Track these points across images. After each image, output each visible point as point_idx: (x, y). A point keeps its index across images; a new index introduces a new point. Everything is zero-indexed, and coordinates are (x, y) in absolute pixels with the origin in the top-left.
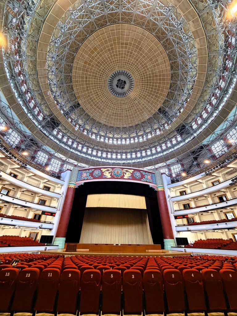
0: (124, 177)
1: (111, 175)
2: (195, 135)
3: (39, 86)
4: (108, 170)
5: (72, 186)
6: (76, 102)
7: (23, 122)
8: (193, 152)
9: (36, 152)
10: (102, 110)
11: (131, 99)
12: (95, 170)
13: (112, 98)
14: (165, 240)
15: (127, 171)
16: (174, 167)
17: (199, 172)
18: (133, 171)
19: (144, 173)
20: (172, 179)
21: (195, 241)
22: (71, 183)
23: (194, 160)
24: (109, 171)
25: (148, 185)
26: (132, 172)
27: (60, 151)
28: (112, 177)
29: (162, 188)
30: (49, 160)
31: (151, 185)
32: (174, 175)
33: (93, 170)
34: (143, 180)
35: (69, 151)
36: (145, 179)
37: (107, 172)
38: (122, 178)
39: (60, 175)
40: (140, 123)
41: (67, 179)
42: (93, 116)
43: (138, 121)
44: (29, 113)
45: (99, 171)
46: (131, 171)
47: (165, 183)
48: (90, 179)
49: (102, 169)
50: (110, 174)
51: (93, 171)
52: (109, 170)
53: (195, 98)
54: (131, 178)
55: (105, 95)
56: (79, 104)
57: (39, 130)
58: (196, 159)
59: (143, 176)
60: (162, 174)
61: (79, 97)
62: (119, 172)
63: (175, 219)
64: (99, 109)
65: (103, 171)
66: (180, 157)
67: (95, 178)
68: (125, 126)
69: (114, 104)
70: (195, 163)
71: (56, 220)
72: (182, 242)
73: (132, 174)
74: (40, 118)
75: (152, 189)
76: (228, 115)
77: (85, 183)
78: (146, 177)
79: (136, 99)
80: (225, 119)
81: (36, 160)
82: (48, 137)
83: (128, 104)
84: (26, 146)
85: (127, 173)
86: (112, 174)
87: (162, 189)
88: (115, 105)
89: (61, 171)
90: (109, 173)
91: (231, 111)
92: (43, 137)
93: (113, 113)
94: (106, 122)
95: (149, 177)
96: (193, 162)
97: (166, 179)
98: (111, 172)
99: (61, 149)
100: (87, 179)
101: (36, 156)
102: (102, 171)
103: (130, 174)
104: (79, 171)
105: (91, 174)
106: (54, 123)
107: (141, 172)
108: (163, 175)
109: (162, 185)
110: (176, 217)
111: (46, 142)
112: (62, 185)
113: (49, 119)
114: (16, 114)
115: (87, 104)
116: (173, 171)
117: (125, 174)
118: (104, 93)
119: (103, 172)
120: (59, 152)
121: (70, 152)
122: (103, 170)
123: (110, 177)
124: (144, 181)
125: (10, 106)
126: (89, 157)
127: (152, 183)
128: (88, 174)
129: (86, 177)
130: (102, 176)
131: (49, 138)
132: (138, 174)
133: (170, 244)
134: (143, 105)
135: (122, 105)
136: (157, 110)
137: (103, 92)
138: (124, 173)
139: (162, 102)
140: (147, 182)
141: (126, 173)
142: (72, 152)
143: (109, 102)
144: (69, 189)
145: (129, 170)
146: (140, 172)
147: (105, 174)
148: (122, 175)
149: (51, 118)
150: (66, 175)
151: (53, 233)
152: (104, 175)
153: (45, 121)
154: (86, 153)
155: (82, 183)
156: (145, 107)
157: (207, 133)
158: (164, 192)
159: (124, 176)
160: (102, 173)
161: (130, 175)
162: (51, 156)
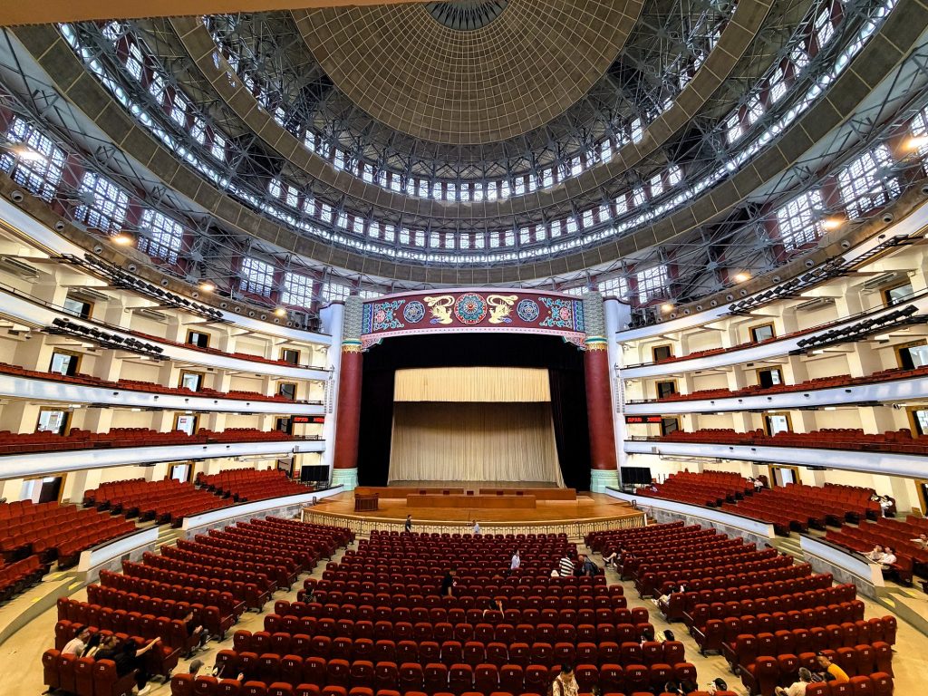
0: (491, 320)
1: (453, 316)
2: (731, 166)
3: (180, 45)
4: (444, 302)
5: (353, 348)
6: (316, 73)
7: (173, 184)
8: (714, 229)
9: (237, 262)
10: (408, 89)
11: (509, 31)
12: (407, 303)
13: (438, 36)
14: (594, 472)
15: (497, 301)
16: (648, 273)
17: (715, 302)
18: (516, 298)
19: (549, 303)
20: (634, 311)
21: (670, 475)
22: (348, 339)
23: (712, 255)
24: (447, 305)
25: (560, 338)
26: (512, 303)
27: (303, 250)
28: (457, 323)
29: (601, 342)
30: (279, 277)
31: (568, 336)
32: (643, 299)
33: (402, 302)
34: (544, 324)
35: (329, 242)
36: (549, 322)
37: (442, 308)
38: (485, 322)
39: (316, 317)
40: (543, 124)
41: (336, 330)
42: (381, 117)
43: (537, 116)
44: (180, 146)
45: (420, 304)
46: (511, 300)
47: (612, 327)
48: (396, 329)
49: (426, 299)
50: (450, 312)
51: (404, 305)
52: (446, 301)
53: (751, 21)
54: (510, 321)
55: (410, 27)
56: (326, 79)
57: (225, 194)
58: (717, 251)
59: (544, 312)
60: (605, 299)
61: (322, 53)
62: (475, 306)
63: (627, 422)
64: (400, 84)
65: (430, 305)
66: (668, 242)
67: (408, 327)
68: (493, 139)
69: (448, 60)
70: (712, 266)
71: (328, 430)
72: (636, 477)
73: (514, 308)
74: (218, 153)
75: (571, 347)
76: (861, 99)
77: (385, 340)
78: (555, 313)
79: (525, 32)
80: (844, 115)
81: (243, 285)
82: (257, 210)
83: (500, 53)
84: (204, 254)
85: (499, 307)
86: (457, 313)
87: (601, 348)
88: (454, 62)
89: (317, 306)
90: (447, 309)
91: (874, 85)
92: (244, 215)
93: (449, 96)
94: (427, 130)
95: (564, 313)
96: (708, 262)
97: (617, 314)
98: (452, 307)
99: (303, 242)
100: (389, 329)
101: (239, 275)
102: (426, 304)
103: (506, 308)
104: (365, 303)
105: (399, 314)
106: (264, 162)
107: (540, 299)
108: (609, 303)
109: (600, 334)
110: (630, 419)
111: (256, 228)
112: (327, 347)
113: (245, 154)
114: (144, 163)
115: (354, 76)
116: (641, 287)
117: (491, 311)
118: (406, 22)
119: (431, 308)
120: (300, 251)
121: (332, 246)
122: (431, 301)
123: (450, 321)
124: (548, 327)
125: (116, 144)
126: (391, 253)
127: (572, 330)
128: (390, 314)
129: (386, 322)
130: (427, 319)
131: (261, 216)
132: (530, 309)
133: (604, 480)
134: (554, 51)
135: (477, 61)
136: (602, 72)
137: (402, 16)
138: (489, 306)
139: (624, 37)
140: (556, 327)
141: (494, 308)
142: (337, 245)
143: (431, 54)
144: (345, 356)
145: (504, 298)
146: (536, 301)
147: (435, 313)
148: (485, 313)
149: (249, 146)
150: (332, 317)
151: (327, 460)
152: (434, 318)
153: (236, 160)
154: (380, 242)
155: (377, 338)
156: (562, 60)
157: (770, 162)
158: (604, 354)
159: (489, 316)
160: (428, 309)
161: (506, 313)
162: (282, 265)
